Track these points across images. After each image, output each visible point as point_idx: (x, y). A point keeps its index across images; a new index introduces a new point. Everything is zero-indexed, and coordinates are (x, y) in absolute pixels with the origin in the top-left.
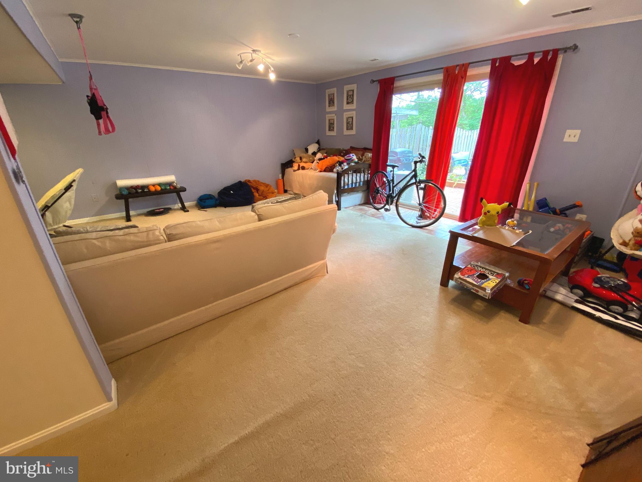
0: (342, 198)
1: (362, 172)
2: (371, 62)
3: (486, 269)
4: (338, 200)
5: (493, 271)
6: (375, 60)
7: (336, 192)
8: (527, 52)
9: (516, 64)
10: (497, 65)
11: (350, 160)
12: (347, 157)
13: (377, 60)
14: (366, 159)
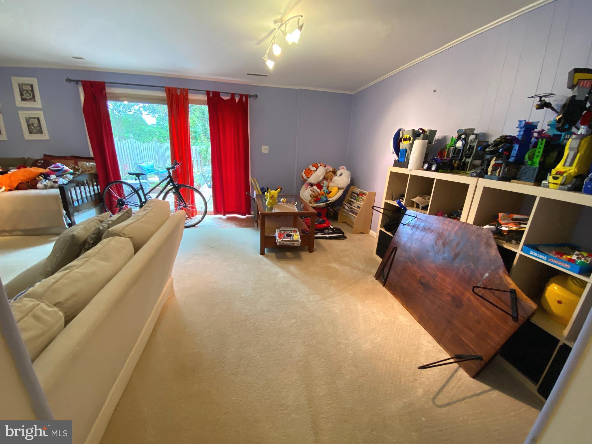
0: (75, 218)
1: (86, 184)
2: (74, 59)
3: (287, 231)
4: (71, 221)
5: (290, 231)
6: (82, 58)
7: (65, 212)
8: (230, 92)
9: (225, 99)
10: (211, 96)
11: (61, 172)
12: (53, 168)
13: (84, 59)
14: (84, 169)
